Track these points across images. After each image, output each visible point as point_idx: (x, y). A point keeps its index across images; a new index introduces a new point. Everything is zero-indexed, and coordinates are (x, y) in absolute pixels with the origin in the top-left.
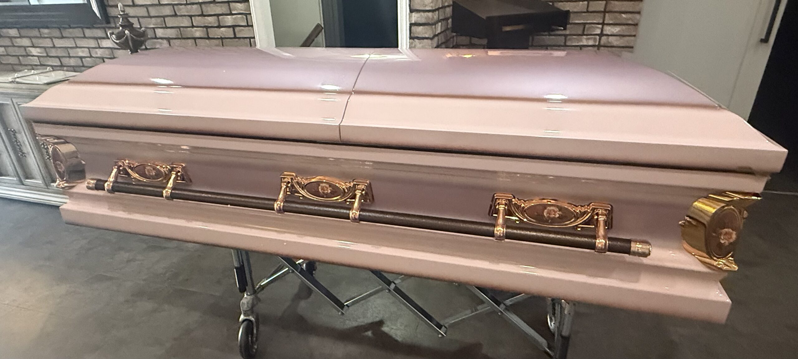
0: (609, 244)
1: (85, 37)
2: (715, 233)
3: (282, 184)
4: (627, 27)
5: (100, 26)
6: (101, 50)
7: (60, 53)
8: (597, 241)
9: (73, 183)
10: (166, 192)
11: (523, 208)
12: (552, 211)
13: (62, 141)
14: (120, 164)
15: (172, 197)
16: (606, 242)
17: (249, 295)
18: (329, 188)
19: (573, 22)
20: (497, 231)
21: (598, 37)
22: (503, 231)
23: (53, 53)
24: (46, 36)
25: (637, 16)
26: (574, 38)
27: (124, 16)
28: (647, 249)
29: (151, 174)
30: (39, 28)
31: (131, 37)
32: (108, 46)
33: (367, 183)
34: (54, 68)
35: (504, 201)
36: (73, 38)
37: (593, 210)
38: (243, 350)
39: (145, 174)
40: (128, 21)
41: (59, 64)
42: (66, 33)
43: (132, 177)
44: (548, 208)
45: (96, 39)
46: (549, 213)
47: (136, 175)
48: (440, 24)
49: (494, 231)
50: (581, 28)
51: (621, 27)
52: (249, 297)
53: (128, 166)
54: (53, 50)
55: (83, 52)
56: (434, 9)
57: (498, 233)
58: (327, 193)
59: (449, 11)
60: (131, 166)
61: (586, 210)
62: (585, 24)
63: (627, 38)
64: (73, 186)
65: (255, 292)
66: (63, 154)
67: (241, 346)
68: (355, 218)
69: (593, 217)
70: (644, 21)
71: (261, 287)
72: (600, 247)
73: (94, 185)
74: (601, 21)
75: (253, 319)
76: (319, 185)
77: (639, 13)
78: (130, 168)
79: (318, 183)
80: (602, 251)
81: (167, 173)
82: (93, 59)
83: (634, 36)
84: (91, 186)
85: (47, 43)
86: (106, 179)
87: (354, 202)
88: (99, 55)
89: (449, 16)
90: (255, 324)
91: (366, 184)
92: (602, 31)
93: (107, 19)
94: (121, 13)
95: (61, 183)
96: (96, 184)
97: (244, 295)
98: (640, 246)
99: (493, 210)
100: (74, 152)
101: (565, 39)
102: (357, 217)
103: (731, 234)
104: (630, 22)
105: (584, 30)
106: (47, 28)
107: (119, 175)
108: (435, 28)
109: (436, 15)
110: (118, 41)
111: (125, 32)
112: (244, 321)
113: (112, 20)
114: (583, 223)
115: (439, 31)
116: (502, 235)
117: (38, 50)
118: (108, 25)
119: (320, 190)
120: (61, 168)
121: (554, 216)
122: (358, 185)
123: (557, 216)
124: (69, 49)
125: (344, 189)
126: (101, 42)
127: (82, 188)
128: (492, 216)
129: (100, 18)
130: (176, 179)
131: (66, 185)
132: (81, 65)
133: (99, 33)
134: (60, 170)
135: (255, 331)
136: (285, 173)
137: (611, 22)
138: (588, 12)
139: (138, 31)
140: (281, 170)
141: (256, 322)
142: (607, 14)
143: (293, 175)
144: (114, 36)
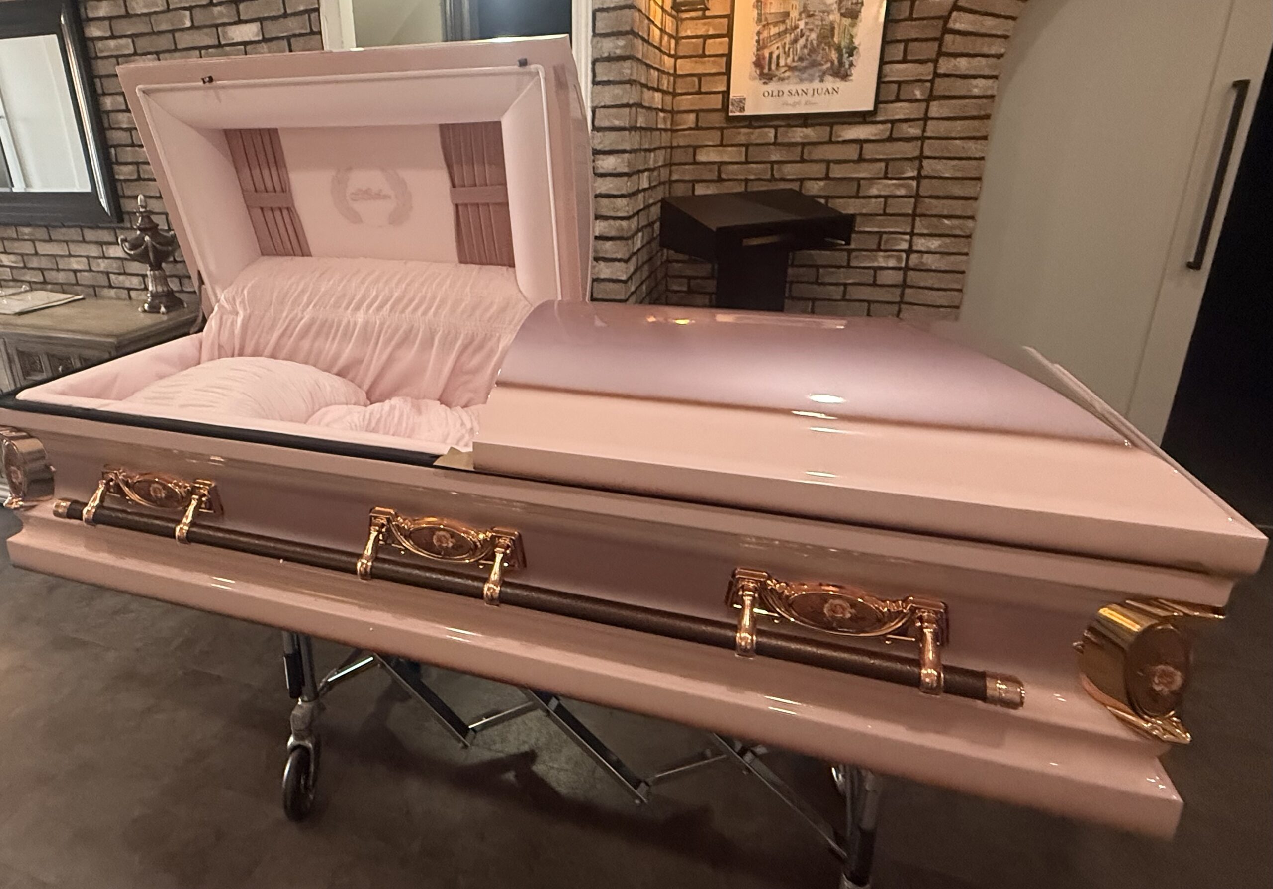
0: (944, 678)
1: (84, 241)
2: (1142, 670)
3: (372, 528)
4: (953, 239)
5: (109, 225)
6: (106, 261)
7: (45, 263)
8: (924, 671)
9: (33, 501)
10: (182, 529)
11: (787, 597)
12: (838, 607)
13: (24, 434)
14: (112, 476)
15: (190, 538)
16: (939, 674)
17: (306, 702)
18: (450, 540)
19: (862, 229)
20: (741, 638)
21: (904, 255)
22: (752, 640)
23: (34, 263)
24: (26, 237)
25: (970, 223)
26: (864, 256)
27: (144, 215)
28: (1016, 693)
29: (159, 495)
30: (16, 226)
31: (153, 246)
32: (117, 255)
33: (513, 535)
34: (34, 286)
35: (752, 583)
36: (66, 242)
37: (913, 611)
38: (289, 803)
39: (150, 495)
40: (151, 221)
41: (41, 279)
42: (56, 234)
43: (127, 498)
44: (831, 601)
45: (101, 244)
46: (833, 610)
47: (136, 497)
48: (640, 234)
49: (735, 638)
50: (875, 239)
51: (943, 239)
52: (306, 706)
53: (123, 480)
54: (35, 259)
55: (78, 262)
56: (631, 213)
57: (743, 643)
58: (446, 547)
59: (656, 211)
60: (128, 481)
61: (900, 609)
62: (880, 234)
63: (952, 258)
64: (33, 507)
65: (316, 696)
66: (22, 453)
67: (285, 795)
68: (492, 596)
69: (914, 623)
70: (981, 229)
71: (328, 686)
72: (928, 683)
73: (66, 511)
74: (908, 230)
75: (310, 745)
76: (434, 534)
77: (972, 218)
78: (127, 484)
79: (432, 530)
80: (931, 690)
81: (184, 494)
82: (94, 274)
83: (966, 254)
84: (60, 511)
85: (28, 248)
86: (85, 501)
87: (492, 566)
88: (102, 269)
89: (655, 218)
90: (312, 756)
91: (513, 538)
92: (911, 246)
93: (119, 215)
94: (142, 210)
95: (15, 500)
96: (69, 509)
97: (298, 701)
98: (1004, 687)
99: (732, 596)
100: (40, 451)
101: (849, 256)
102: (496, 596)
103: (1170, 675)
104: (958, 232)
105: (879, 244)
106: (28, 225)
107: (108, 493)
108: (633, 243)
109: (634, 224)
110: (132, 252)
111: (143, 238)
112: (295, 748)
113: (126, 217)
114: (896, 632)
115: (639, 245)
116: (749, 647)
117: (12, 257)
118: (122, 225)
119: (435, 541)
120: (17, 478)
121: (841, 616)
122: (500, 537)
123: (848, 616)
124: (58, 259)
125: (475, 543)
126: (107, 249)
127: (47, 509)
128: (732, 606)
129: (109, 214)
130: (198, 507)
131: (21, 503)
132: (74, 281)
133: (106, 236)
134: (14, 480)
135: (312, 769)
136: (377, 509)
137: (925, 232)
138: (885, 214)
139: (165, 237)
140: (370, 503)
141: (314, 749)
142: (918, 219)
143: (390, 514)
144: (127, 244)
